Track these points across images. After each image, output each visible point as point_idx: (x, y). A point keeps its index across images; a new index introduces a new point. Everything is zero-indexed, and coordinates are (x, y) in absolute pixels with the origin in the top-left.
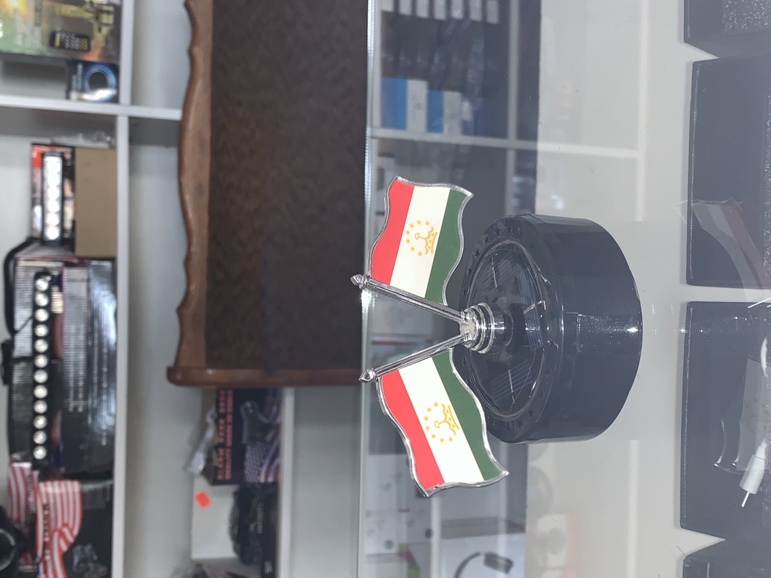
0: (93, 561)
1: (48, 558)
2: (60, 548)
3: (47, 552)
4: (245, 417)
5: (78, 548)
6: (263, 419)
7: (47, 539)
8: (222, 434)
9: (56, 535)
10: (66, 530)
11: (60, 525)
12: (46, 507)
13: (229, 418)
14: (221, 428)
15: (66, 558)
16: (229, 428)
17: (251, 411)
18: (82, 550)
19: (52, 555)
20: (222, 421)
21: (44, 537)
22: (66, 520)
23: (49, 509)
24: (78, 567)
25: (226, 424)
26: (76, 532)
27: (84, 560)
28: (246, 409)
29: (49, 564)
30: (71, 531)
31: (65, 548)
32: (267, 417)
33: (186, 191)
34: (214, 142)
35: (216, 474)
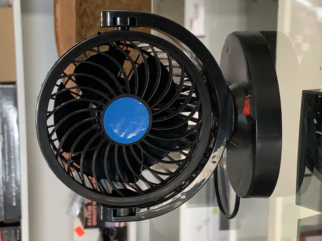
33: (61, 42)
34: (78, 8)
35: (86, 222)
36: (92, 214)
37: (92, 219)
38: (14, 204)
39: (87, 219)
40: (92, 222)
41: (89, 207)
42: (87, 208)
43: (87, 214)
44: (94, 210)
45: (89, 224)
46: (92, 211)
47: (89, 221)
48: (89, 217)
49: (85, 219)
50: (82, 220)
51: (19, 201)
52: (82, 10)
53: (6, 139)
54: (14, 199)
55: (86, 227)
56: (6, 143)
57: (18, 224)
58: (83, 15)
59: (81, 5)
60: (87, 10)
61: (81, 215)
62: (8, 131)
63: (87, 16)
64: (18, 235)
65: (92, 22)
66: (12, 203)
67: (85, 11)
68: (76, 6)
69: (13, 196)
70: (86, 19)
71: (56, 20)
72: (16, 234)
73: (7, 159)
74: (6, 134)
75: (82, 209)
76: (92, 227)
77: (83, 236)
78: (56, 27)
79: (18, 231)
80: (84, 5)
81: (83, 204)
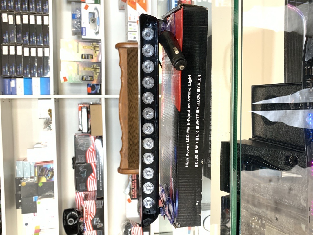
0: (99, 222)
1: (87, 222)
2: (90, 219)
3: (87, 220)
5: (95, 219)
7: (87, 217)
9: (89, 215)
10: (91, 214)
11: (90, 213)
12: (86, 208)
15: (92, 221)
18: (96, 219)
19: (88, 221)
21: (86, 216)
22: (91, 211)
23: (87, 208)
24: (95, 224)
26: (94, 215)
27: (97, 222)
29: (87, 223)
30: (93, 214)
31: (92, 219)
33: (121, 119)
34: (129, 105)
35: (132, 197)
36: (134, 193)
37: (135, 195)
38: (101, 190)
39: (132, 195)
40: (134, 197)
41: (133, 190)
42: (132, 191)
43: (132, 193)
44: (135, 191)
45: (133, 197)
46: (134, 192)
47: (133, 196)
48: (133, 194)
49: (131, 195)
50: (130, 196)
51: (103, 188)
52: (130, 106)
53: (98, 162)
54: (101, 187)
55: (132, 199)
56: (98, 163)
57: (103, 198)
58: (131, 108)
59: (130, 103)
60: (133, 106)
61: (130, 194)
62: (99, 158)
63: (133, 108)
64: (103, 204)
65: (134, 110)
66: (100, 189)
67: (131, 106)
68: (128, 104)
69: (100, 186)
70: (132, 109)
71: (119, 110)
72: (102, 203)
73: (98, 170)
74: (98, 159)
75: (130, 191)
76: (135, 199)
77: (131, 203)
78: (119, 112)
79: (103, 202)
80: (131, 104)
81: (130, 188)
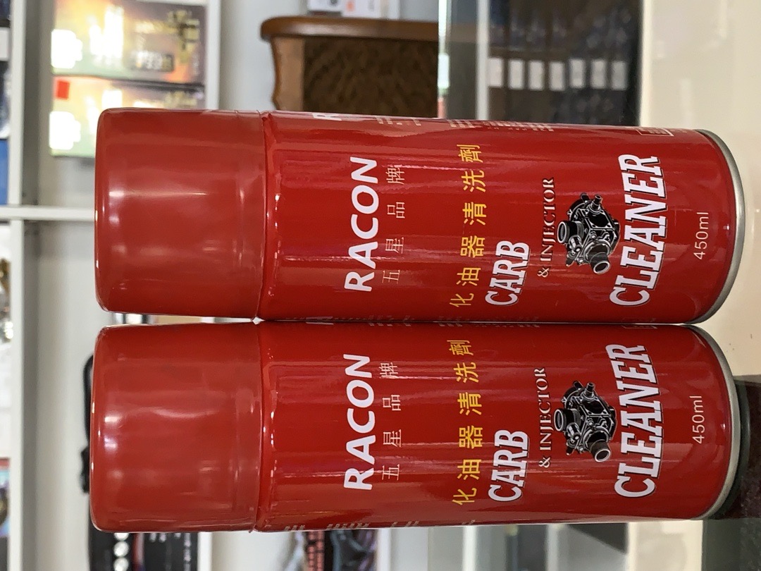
4: (336, 544)
6: (357, 547)
8: (312, 563)
13: (320, 545)
14: (312, 556)
16: (320, 557)
17: (343, 538)
20: (312, 549)
25: (316, 552)
28: (338, 536)
32: (361, 543)
